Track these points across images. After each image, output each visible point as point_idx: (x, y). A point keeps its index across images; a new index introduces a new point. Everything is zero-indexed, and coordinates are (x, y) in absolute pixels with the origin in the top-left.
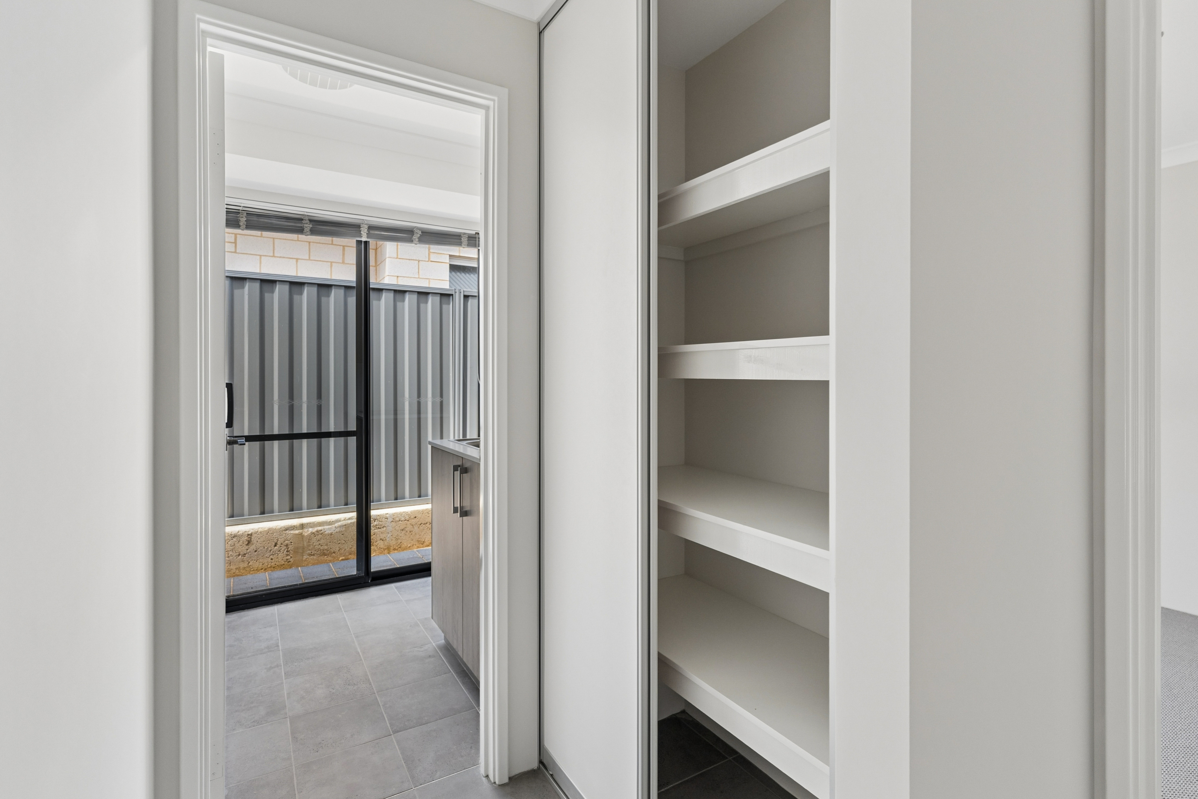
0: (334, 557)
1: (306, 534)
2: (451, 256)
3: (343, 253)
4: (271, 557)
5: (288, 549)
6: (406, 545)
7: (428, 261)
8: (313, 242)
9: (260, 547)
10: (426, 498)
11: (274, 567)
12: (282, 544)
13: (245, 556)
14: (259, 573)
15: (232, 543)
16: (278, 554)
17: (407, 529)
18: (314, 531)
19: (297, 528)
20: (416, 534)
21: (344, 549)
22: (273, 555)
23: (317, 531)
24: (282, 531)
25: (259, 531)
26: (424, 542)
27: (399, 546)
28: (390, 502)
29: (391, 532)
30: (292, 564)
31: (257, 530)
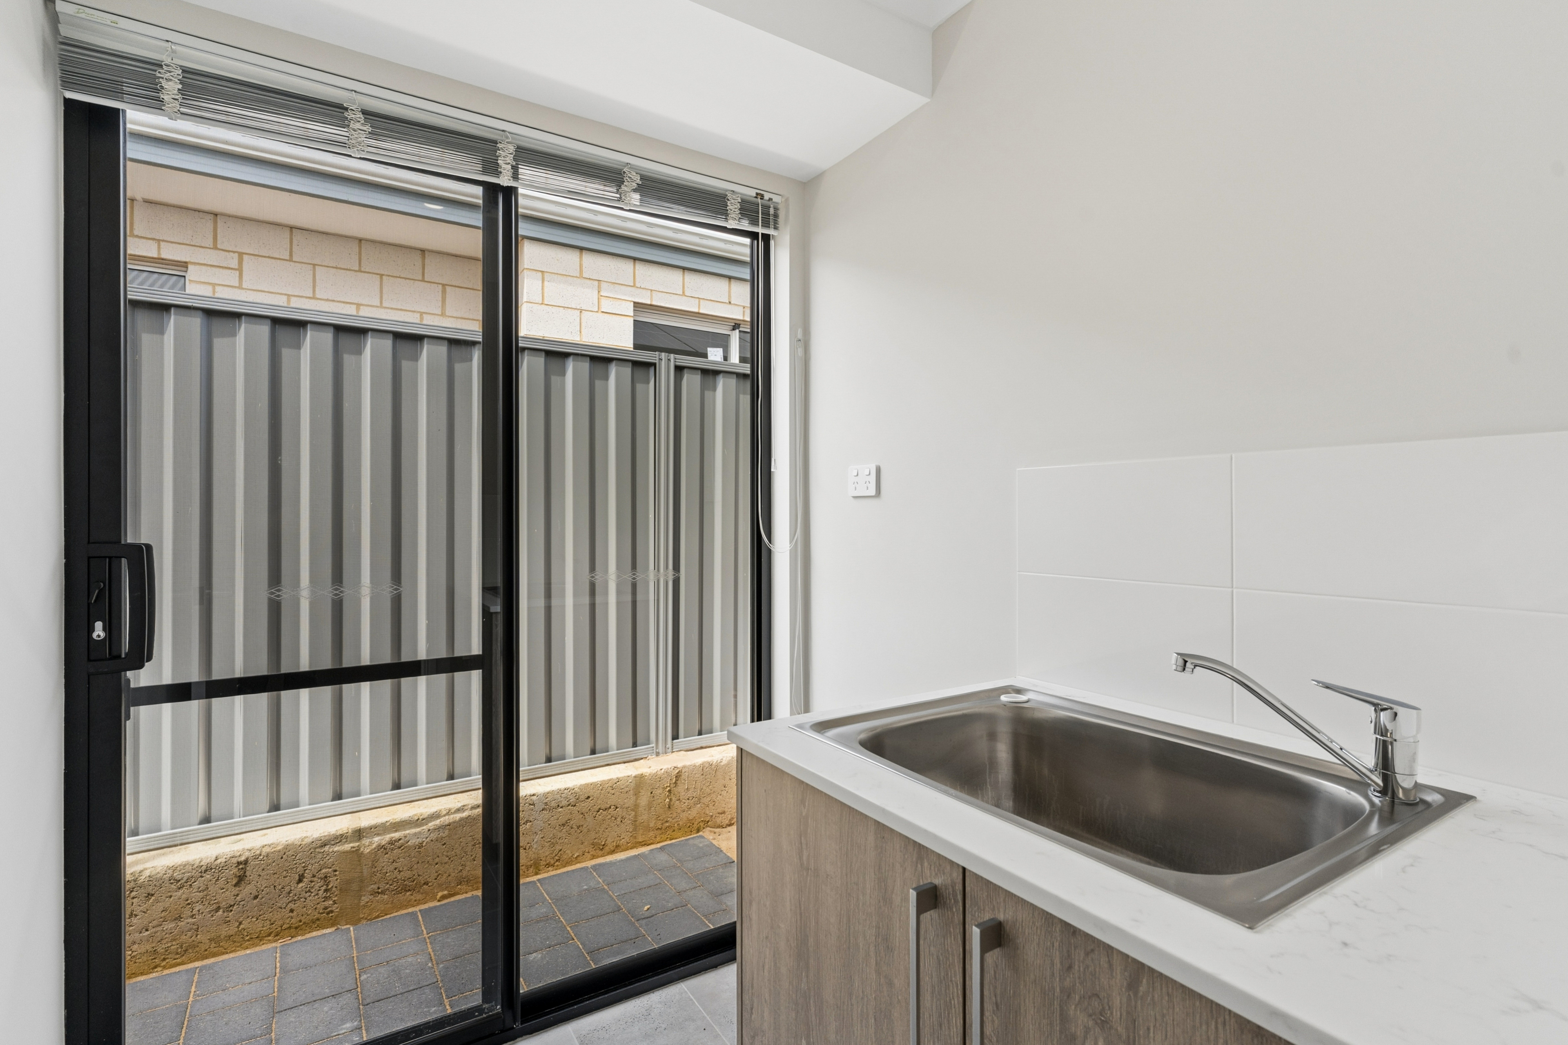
0: (426, 893)
1: (368, 851)
2: (637, 305)
3: (442, 297)
4: (291, 905)
5: (327, 885)
6: (571, 855)
7: (597, 312)
8: (389, 276)
9: (266, 887)
10: (605, 754)
11: (296, 928)
12: (314, 876)
13: (231, 911)
14: (263, 944)
15: (201, 885)
16: (306, 899)
17: (572, 823)
18: (383, 843)
19: (348, 840)
20: (589, 831)
21: (447, 875)
22: (295, 901)
23: (391, 842)
24: (315, 848)
25: (263, 854)
26: (604, 845)
27: (557, 858)
28: (537, 766)
29: (541, 830)
30: (337, 916)
31: (258, 852)
